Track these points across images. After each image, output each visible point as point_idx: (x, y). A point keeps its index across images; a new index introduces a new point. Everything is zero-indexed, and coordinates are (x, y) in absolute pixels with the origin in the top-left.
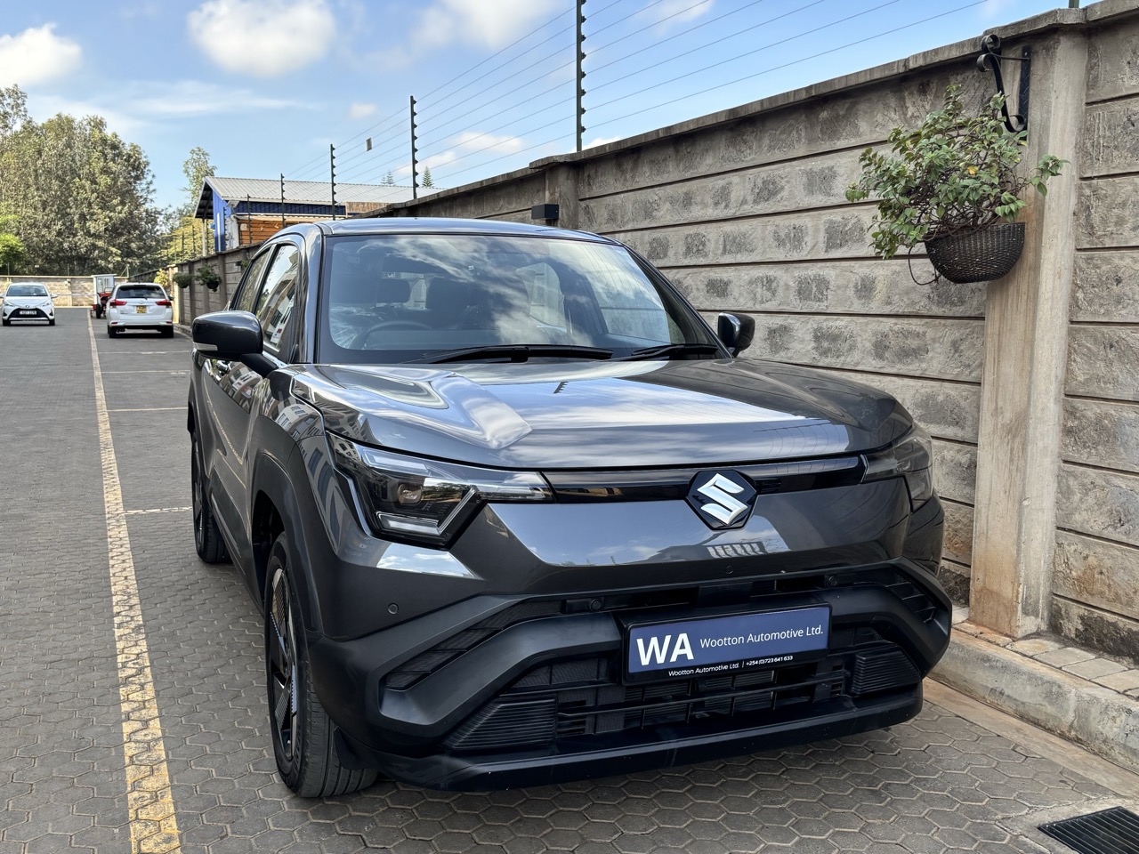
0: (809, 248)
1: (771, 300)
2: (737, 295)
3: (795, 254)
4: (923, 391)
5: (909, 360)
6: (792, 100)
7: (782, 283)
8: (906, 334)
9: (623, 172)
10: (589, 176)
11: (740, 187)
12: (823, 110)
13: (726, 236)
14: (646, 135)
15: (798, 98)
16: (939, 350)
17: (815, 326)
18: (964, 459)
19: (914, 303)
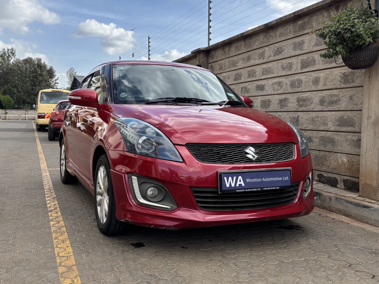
0: (294, 70)
1: (280, 90)
2: (267, 89)
3: (289, 72)
4: (339, 115)
5: (333, 105)
6: (288, 18)
7: (284, 83)
8: (332, 96)
9: (225, 52)
10: (212, 55)
11: (268, 51)
12: (299, 21)
13: (263, 69)
14: (234, 37)
15: (290, 17)
16: (345, 100)
17: (297, 97)
18: (355, 138)
19: (335, 84)
